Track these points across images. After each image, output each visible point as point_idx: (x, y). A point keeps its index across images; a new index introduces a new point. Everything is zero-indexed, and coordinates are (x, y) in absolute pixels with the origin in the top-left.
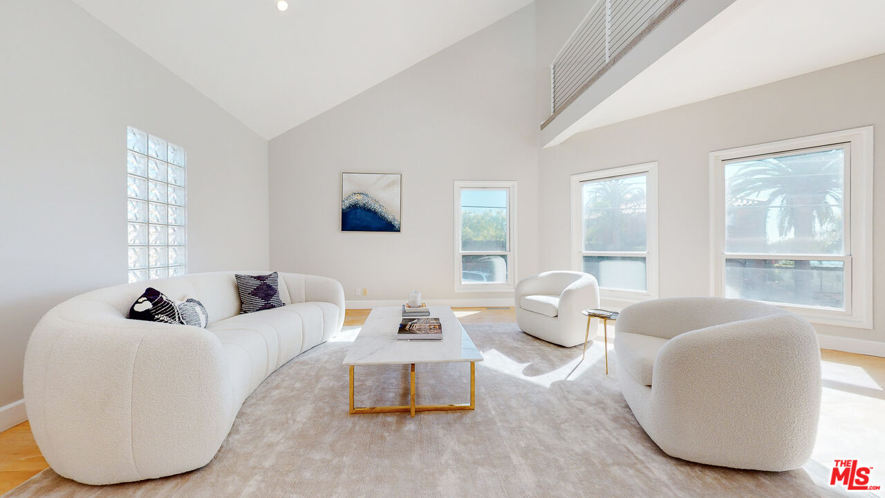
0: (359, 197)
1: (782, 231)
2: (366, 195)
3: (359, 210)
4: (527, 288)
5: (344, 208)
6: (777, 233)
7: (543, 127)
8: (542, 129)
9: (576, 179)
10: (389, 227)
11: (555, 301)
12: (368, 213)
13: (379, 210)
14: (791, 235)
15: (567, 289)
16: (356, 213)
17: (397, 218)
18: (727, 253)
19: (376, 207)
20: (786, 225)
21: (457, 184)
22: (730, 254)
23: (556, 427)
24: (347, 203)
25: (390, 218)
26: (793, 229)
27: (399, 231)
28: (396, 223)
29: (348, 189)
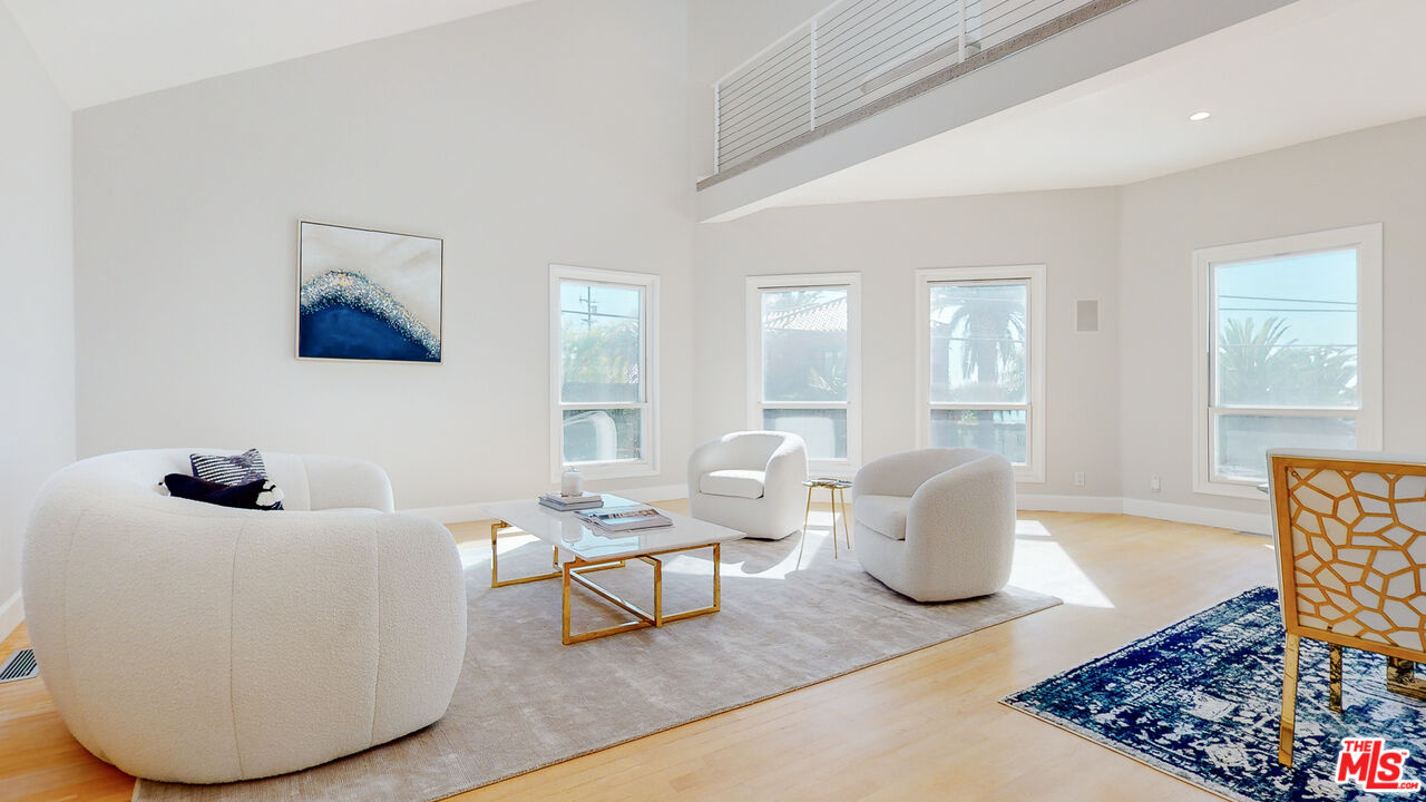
0: (346, 282)
1: (966, 372)
2: (363, 278)
3: (345, 311)
4: (709, 459)
5: (305, 303)
6: (961, 375)
7: (701, 186)
8: (698, 189)
9: (753, 283)
10: (416, 351)
11: (760, 476)
12: (368, 320)
13: (391, 312)
14: (974, 377)
15: (776, 454)
16: (336, 317)
17: (435, 331)
18: (932, 403)
19: (386, 306)
20: (969, 362)
21: (556, 270)
22: (934, 403)
23: (817, 606)
24: (313, 294)
25: (417, 331)
26: (976, 368)
27: (439, 360)
28: (431, 343)
29: (316, 259)
